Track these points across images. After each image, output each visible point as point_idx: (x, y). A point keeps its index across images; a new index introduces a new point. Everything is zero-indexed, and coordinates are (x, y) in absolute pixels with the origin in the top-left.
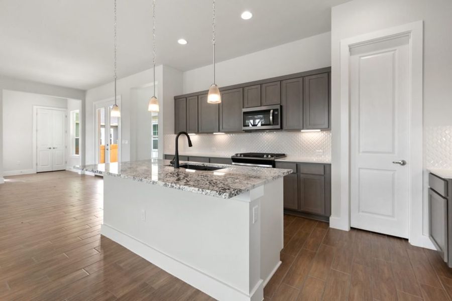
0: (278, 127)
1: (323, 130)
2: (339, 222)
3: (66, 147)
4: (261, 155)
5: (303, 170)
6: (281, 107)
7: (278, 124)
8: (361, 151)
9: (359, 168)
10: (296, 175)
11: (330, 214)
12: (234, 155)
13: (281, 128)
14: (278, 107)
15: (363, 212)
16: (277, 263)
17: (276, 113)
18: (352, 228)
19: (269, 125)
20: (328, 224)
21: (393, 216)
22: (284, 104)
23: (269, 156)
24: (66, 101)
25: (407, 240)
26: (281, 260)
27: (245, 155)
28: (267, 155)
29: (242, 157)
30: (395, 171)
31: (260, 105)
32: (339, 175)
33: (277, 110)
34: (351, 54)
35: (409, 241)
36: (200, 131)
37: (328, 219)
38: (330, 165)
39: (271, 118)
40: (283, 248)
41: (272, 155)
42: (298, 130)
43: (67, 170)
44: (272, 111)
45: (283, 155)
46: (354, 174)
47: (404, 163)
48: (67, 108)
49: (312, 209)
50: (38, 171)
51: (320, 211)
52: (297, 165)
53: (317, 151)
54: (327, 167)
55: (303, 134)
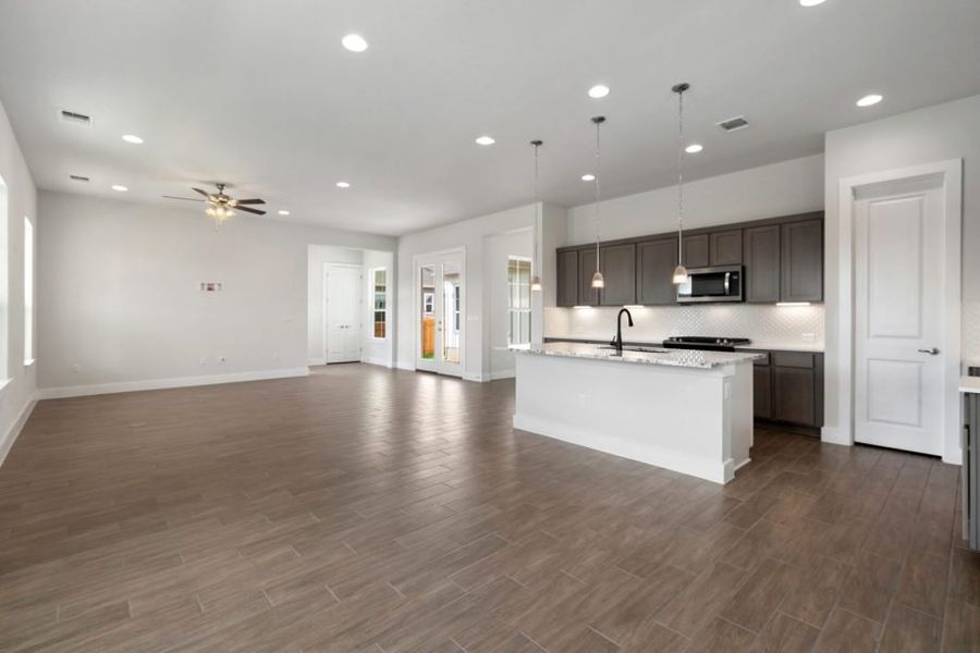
0: (739, 298)
1: (813, 302)
2: (835, 433)
3: (361, 326)
4: (713, 340)
5: (780, 361)
6: (743, 268)
7: (738, 295)
8: (872, 334)
9: (869, 359)
10: (768, 369)
11: (822, 424)
12: (667, 338)
13: (744, 300)
14: (739, 269)
15: (875, 420)
16: (745, 458)
17: (735, 277)
18: (857, 444)
19: (724, 295)
20: (819, 438)
21: (919, 426)
22: (748, 264)
23: (725, 341)
24: (361, 254)
25: (939, 458)
26: (750, 457)
27: (685, 339)
28: (722, 340)
29: (681, 342)
30: (923, 362)
31: (706, 264)
32: (837, 368)
33: (736, 273)
34: (855, 199)
35: (944, 460)
36: (602, 303)
37: (818, 431)
38: (822, 354)
39: (727, 284)
40: (752, 444)
41: (729, 340)
42: (773, 303)
43: (362, 360)
44: (728, 275)
45: (746, 341)
46: (861, 367)
47: (935, 352)
48: (361, 263)
49: (793, 418)
50: (330, 361)
51: (807, 419)
52: (770, 355)
53: (805, 335)
54: (817, 358)
55: (781, 309)
